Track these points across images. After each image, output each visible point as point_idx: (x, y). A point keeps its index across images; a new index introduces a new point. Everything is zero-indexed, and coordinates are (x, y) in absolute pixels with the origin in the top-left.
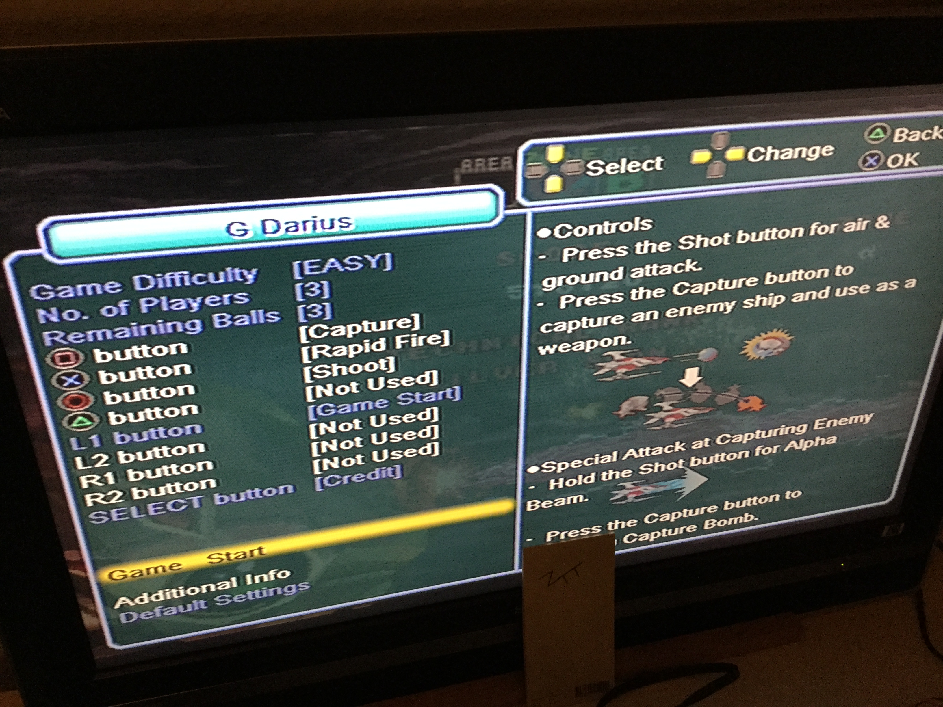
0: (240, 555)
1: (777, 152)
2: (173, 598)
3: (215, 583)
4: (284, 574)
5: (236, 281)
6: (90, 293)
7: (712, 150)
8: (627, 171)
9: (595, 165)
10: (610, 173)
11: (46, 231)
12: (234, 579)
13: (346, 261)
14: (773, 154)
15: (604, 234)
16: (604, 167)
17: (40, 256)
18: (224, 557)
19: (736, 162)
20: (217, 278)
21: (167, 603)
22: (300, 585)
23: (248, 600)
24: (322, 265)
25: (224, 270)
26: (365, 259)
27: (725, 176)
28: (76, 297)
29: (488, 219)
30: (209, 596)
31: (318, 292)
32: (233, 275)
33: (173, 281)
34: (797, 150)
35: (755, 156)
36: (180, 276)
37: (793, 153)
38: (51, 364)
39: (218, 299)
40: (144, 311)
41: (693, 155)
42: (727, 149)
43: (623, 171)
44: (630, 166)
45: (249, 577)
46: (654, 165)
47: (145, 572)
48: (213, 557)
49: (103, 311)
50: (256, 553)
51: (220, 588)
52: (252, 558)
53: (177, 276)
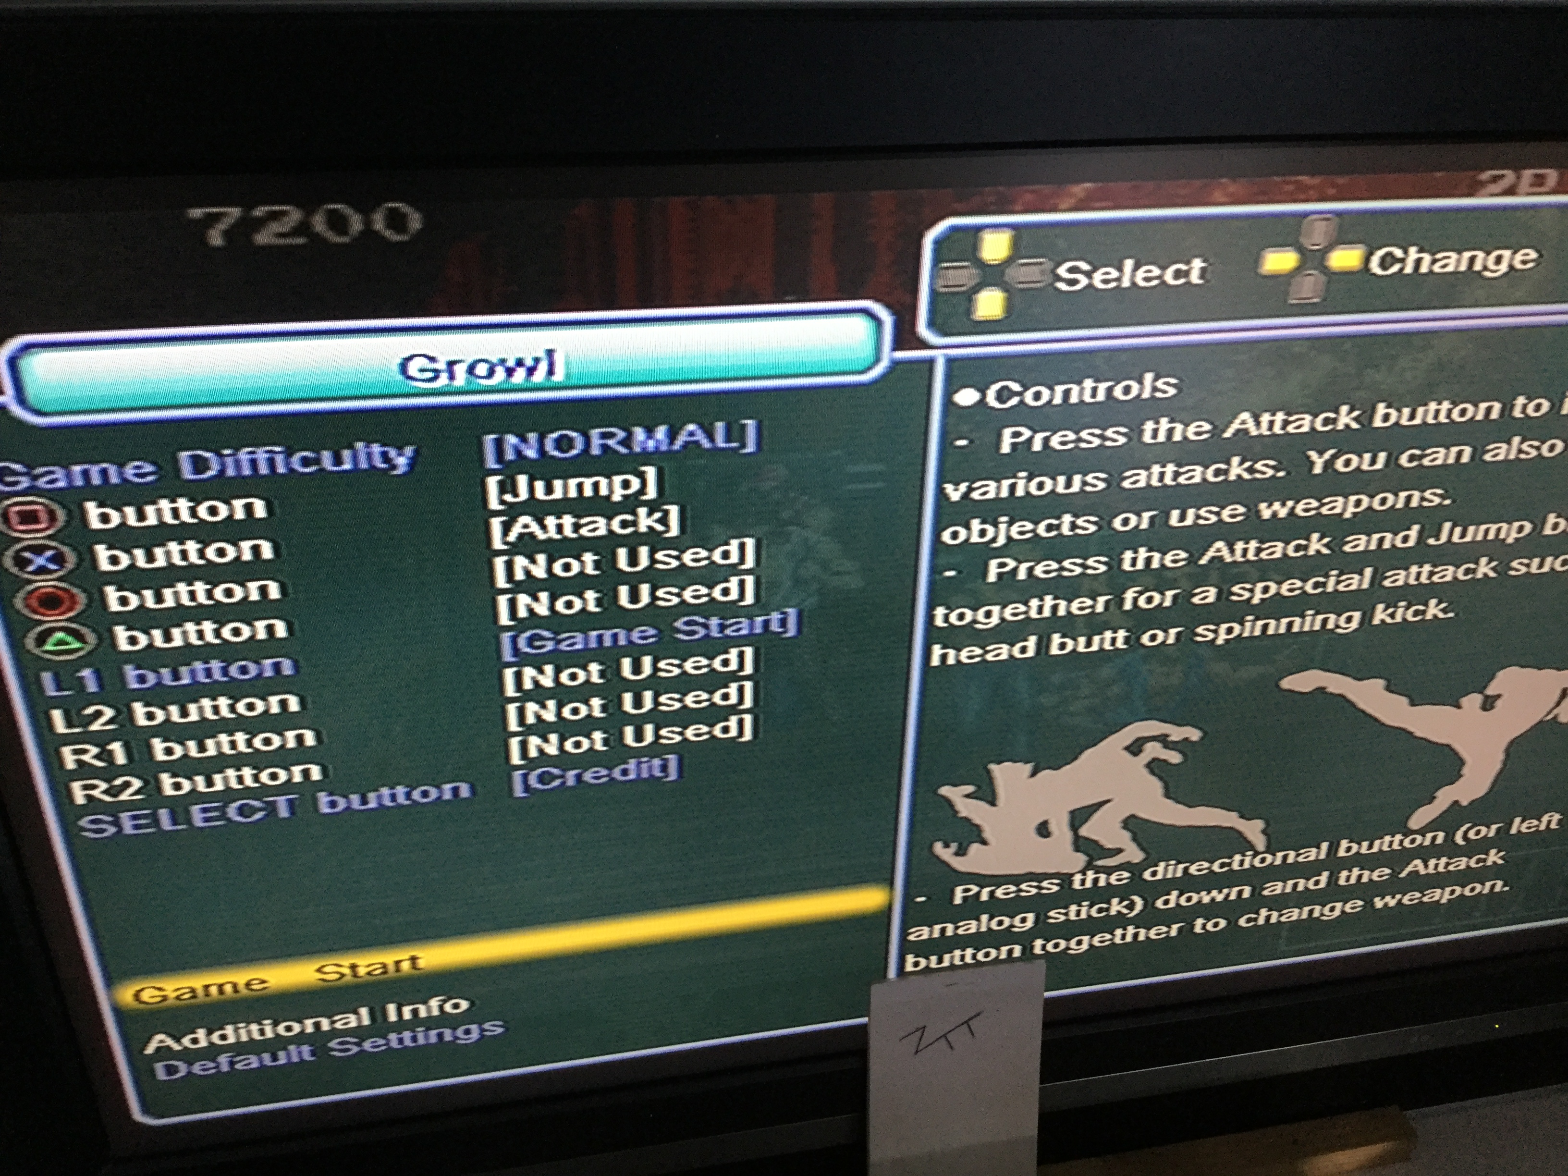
0: (376, 969)
1: (1427, 258)
2: (252, 1040)
3: (329, 1017)
4: (456, 1006)
5: (373, 467)
6: (96, 480)
7: (1301, 250)
8: (1134, 284)
9: (1071, 270)
10: (1101, 286)
11: (13, 363)
12: (364, 1011)
14: (1418, 262)
15: (1082, 402)
16: (1089, 275)
18: (346, 971)
19: (1346, 274)
20: (338, 461)
21: (240, 1048)
22: (486, 1026)
23: (390, 1049)
25: (351, 447)
27: (1324, 300)
29: (861, 368)
30: (318, 1039)
32: (369, 456)
33: (254, 463)
34: (1467, 255)
35: (1384, 263)
36: (267, 456)
37: (1459, 261)
41: (1264, 257)
42: (1330, 248)
43: (1126, 283)
44: (1140, 274)
45: (391, 1008)
46: (1187, 274)
47: (200, 992)
48: (326, 969)
50: (406, 966)
51: (338, 1025)
52: (398, 974)
53: (261, 455)
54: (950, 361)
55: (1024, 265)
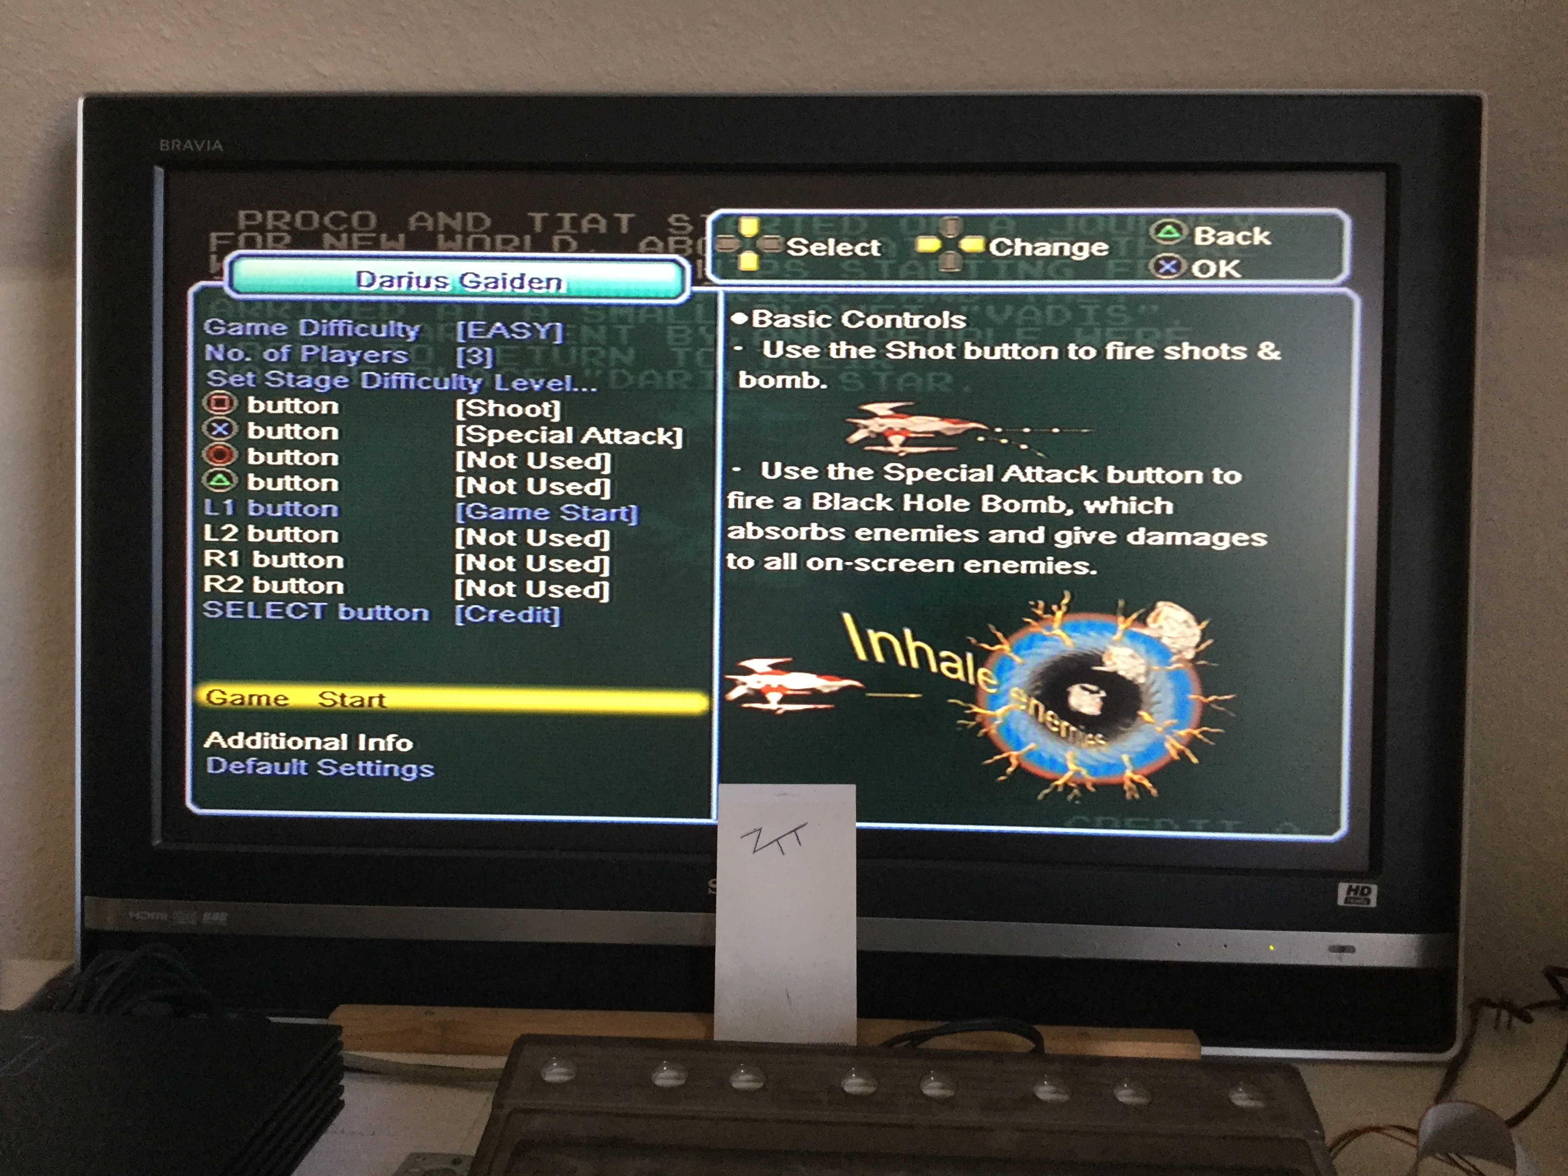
0: (356, 702)
1: (1029, 246)
2: (271, 748)
3: (322, 738)
4: (404, 745)
7: (941, 238)
9: (796, 243)
10: (816, 254)
11: (231, 264)
13: (513, 327)
14: (1023, 249)
17: (221, 288)
19: (975, 255)
20: (379, 331)
21: (263, 755)
22: (423, 768)
24: (487, 328)
26: (535, 327)
29: (673, 296)
31: (480, 360)
34: (1057, 245)
37: (1052, 249)
38: (206, 408)
39: (377, 355)
40: (304, 359)
41: (917, 241)
42: (961, 237)
43: (831, 252)
44: (840, 248)
46: (869, 249)
47: (246, 700)
48: (325, 695)
49: (266, 355)
50: (376, 703)
52: (370, 709)
54: (727, 295)
55: (767, 238)
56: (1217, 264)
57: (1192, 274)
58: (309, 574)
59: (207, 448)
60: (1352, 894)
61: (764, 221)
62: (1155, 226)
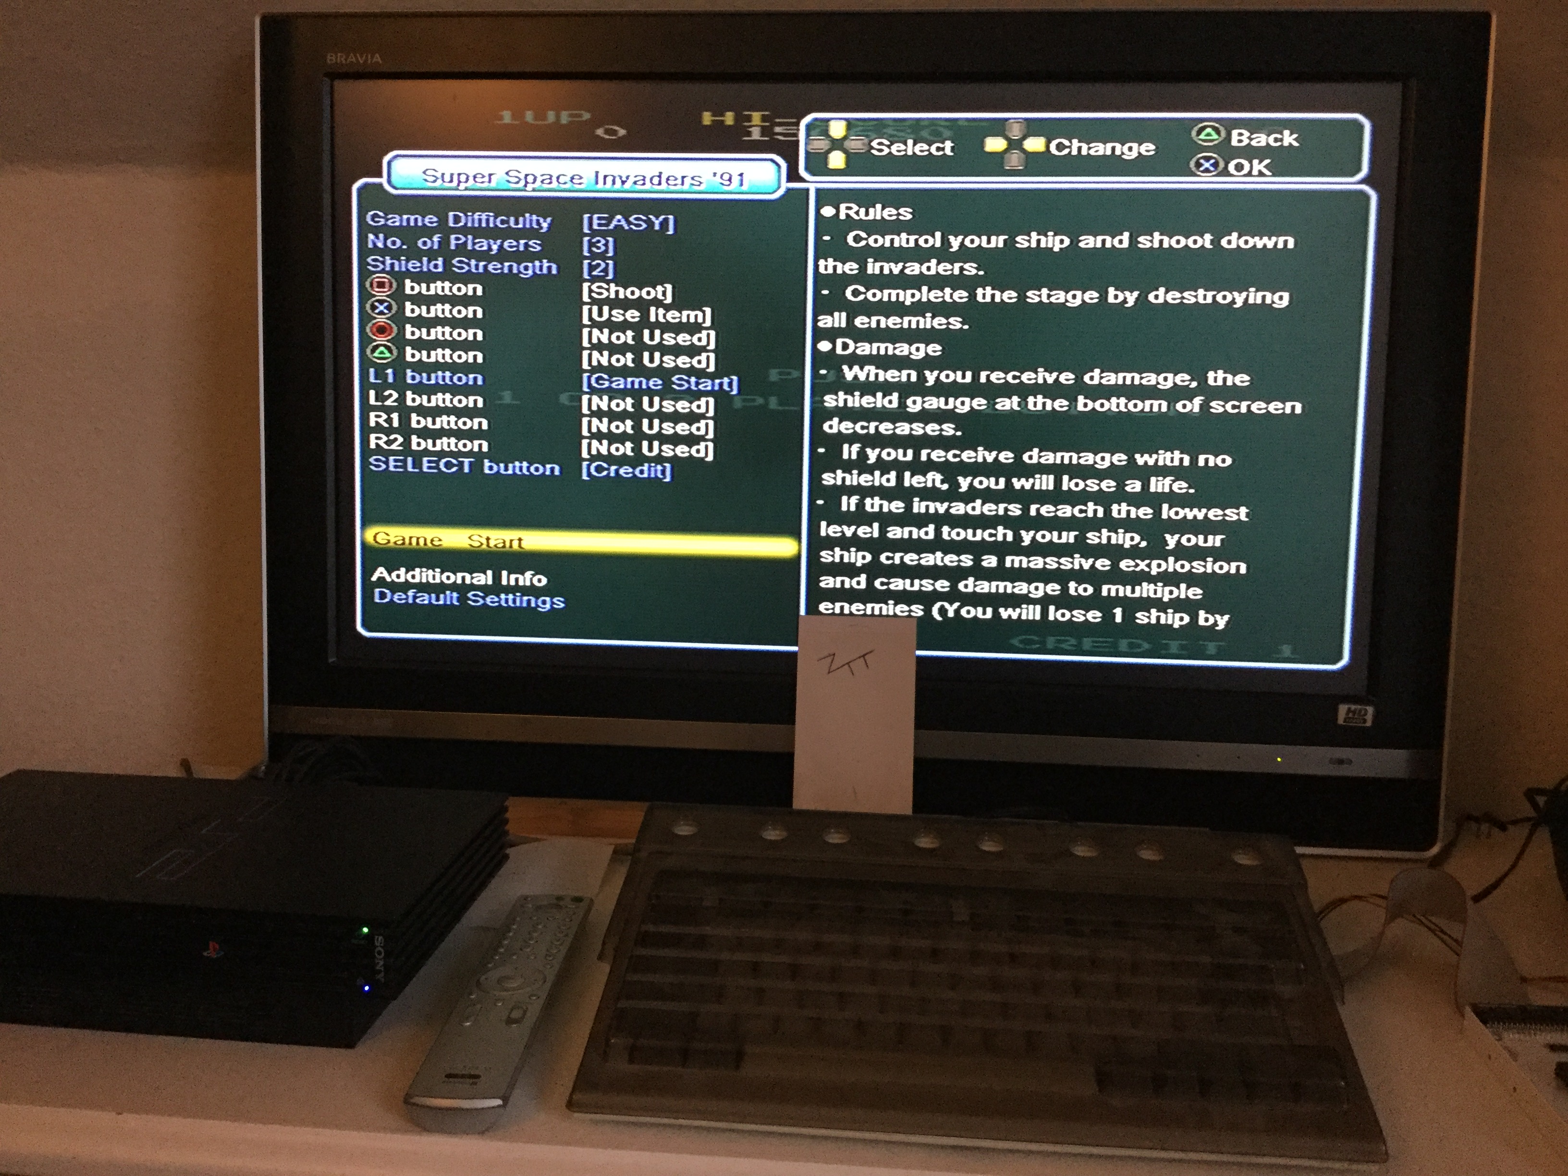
0: (499, 543)
1: (1085, 146)
3: (470, 573)
4: (540, 581)
5: (532, 228)
6: (412, 224)
7: (1007, 139)
8: (914, 153)
10: (896, 153)
11: (389, 163)
12: (490, 573)
13: (631, 219)
14: (1080, 149)
16: (889, 147)
17: (380, 185)
18: (485, 542)
19: (1036, 154)
20: (517, 223)
21: (421, 587)
22: (555, 600)
23: (500, 605)
24: (609, 220)
25: (523, 216)
26: (650, 219)
27: (1026, 167)
28: (401, 226)
29: (770, 191)
30: (462, 589)
31: (603, 248)
32: (531, 221)
33: (480, 220)
34: (1110, 145)
35: (1059, 148)
36: (486, 217)
37: (1105, 149)
38: (369, 289)
39: (515, 243)
40: (453, 247)
41: (986, 142)
42: (1024, 138)
43: (910, 153)
44: (917, 148)
45: (504, 573)
46: (943, 149)
47: (407, 542)
48: (474, 538)
49: (420, 243)
50: (515, 544)
51: (475, 581)
52: (511, 550)
53: (484, 217)
54: (818, 191)
55: (853, 140)
56: (1251, 163)
57: (1228, 172)
58: (459, 434)
59: (370, 325)
60: (1351, 715)
61: (850, 124)
62: (1196, 129)
